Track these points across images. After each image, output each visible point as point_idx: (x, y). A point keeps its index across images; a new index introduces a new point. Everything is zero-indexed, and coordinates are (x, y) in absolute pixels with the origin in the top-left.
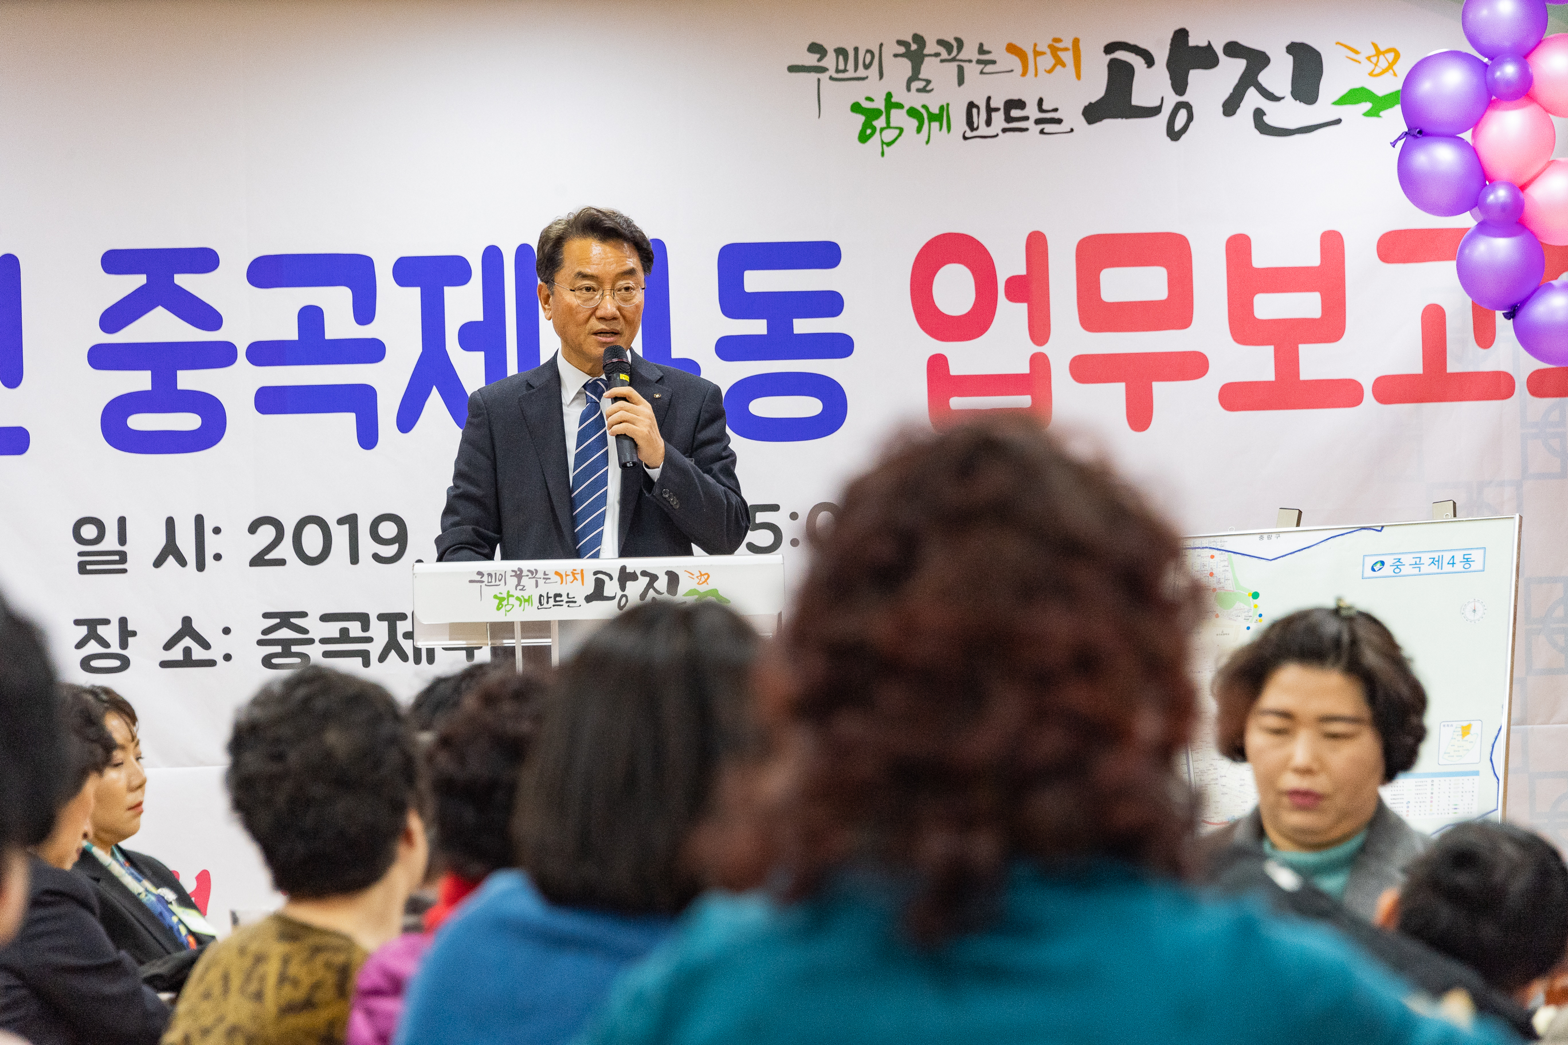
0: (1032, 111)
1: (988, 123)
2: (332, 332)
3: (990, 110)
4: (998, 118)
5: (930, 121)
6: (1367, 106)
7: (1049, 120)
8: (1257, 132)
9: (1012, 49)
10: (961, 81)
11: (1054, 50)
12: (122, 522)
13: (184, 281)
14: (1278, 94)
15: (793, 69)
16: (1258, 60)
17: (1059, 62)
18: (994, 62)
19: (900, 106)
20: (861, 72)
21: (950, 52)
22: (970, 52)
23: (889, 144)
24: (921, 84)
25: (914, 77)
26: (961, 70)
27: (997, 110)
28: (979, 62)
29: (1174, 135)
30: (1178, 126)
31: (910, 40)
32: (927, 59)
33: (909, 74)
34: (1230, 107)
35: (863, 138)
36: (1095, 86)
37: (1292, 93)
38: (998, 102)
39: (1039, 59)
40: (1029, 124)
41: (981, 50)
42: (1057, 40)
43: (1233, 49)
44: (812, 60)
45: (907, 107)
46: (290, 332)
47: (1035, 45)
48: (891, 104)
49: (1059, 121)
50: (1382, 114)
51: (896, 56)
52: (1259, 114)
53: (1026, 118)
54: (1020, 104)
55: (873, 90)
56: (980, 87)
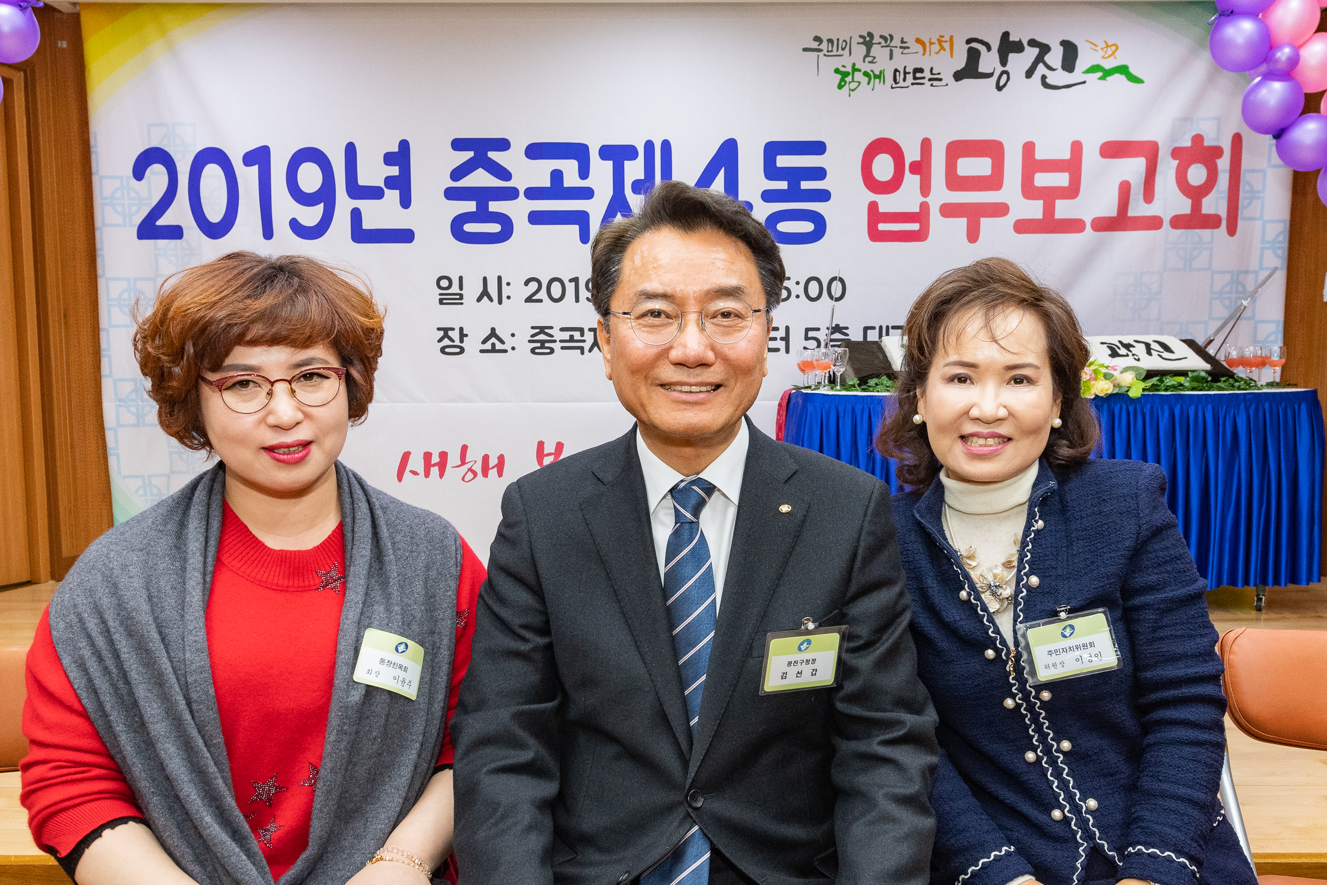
0: (927, 74)
1: (904, 80)
2: (567, 183)
3: (905, 73)
4: (910, 77)
5: (875, 78)
6: (1100, 74)
7: (935, 79)
8: (1042, 87)
9: (918, 41)
10: (891, 58)
11: (940, 42)
12: (461, 278)
13: (492, 155)
14: (1054, 67)
15: (805, 50)
16: (1044, 49)
17: (942, 48)
18: (908, 48)
19: (859, 70)
20: (840, 52)
21: (886, 41)
22: (896, 42)
23: (853, 90)
24: (870, 59)
25: (867, 55)
26: (891, 51)
27: (909, 73)
28: (901, 47)
29: (999, 88)
30: (1002, 83)
31: (866, 35)
32: (874, 46)
33: (864, 53)
34: (1029, 74)
35: (840, 87)
36: (960, 62)
37: (1062, 67)
39: (932, 46)
40: (925, 81)
41: (902, 42)
42: (942, 37)
43: (1033, 43)
44: (815, 45)
45: (863, 71)
46: (547, 183)
47: (930, 39)
48: (855, 69)
49: (940, 80)
50: (1107, 78)
51: (858, 43)
52: (1044, 77)
53: (924, 78)
54: (921, 70)
55: (845, 62)
56: (901, 61)
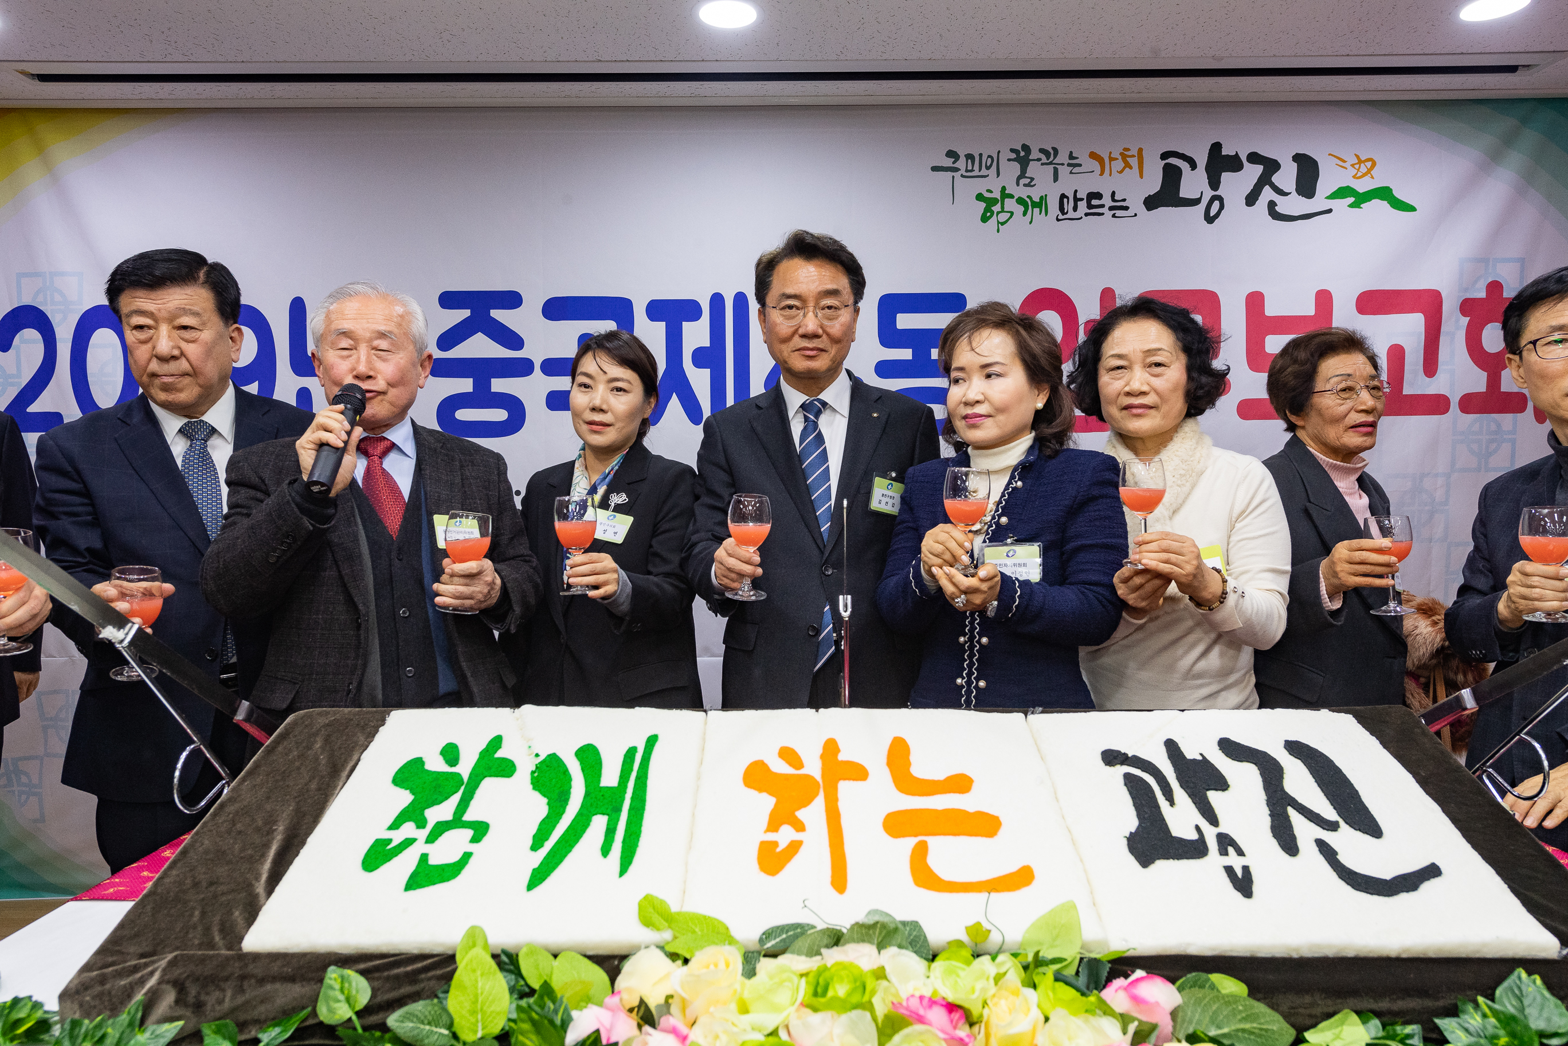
0: (1107, 201)
1: (1075, 209)
3: (1076, 200)
4: (1082, 206)
5: (1033, 207)
6: (1351, 200)
7: (1119, 207)
8: (1270, 218)
10: (1056, 179)
11: (1124, 157)
13: (495, 314)
14: (1286, 191)
15: (935, 169)
16: (1271, 166)
17: (1128, 165)
18: (1080, 165)
19: (1011, 196)
20: (984, 172)
21: (1048, 158)
22: (1063, 157)
23: (1003, 224)
24: (1027, 181)
25: (1022, 175)
26: (1056, 170)
27: (1082, 199)
28: (1069, 165)
29: (1210, 219)
30: (1213, 212)
31: (1019, 148)
32: (1031, 163)
33: (1019, 173)
34: (1251, 199)
35: (985, 219)
36: (1153, 183)
37: (1297, 190)
38: (1082, 194)
39: (1113, 163)
40: (1105, 210)
41: (1071, 157)
42: (1128, 150)
43: (1254, 158)
44: (948, 162)
45: (1016, 198)
47: (1111, 153)
48: (1005, 195)
49: (1126, 208)
50: (1363, 205)
51: (1009, 160)
52: (1272, 205)
53: (1103, 206)
54: (1098, 196)
55: (992, 185)
56: (1070, 183)
